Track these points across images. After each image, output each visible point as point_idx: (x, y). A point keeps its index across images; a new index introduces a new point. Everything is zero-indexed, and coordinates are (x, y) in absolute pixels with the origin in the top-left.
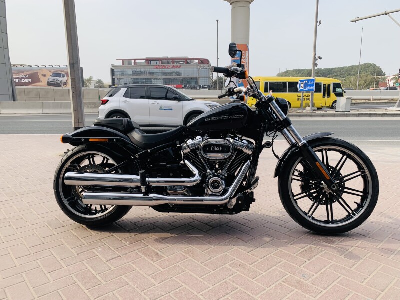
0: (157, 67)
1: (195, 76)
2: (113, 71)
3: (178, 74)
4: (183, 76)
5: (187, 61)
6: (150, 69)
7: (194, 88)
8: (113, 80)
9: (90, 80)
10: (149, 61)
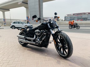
0: (76, 16)
1: (86, 17)
2: (65, 17)
3: (82, 17)
4: (83, 17)
5: (84, 14)
6: (74, 16)
7: (86, 20)
8: (65, 19)
9: (60, 20)
10: (74, 14)
